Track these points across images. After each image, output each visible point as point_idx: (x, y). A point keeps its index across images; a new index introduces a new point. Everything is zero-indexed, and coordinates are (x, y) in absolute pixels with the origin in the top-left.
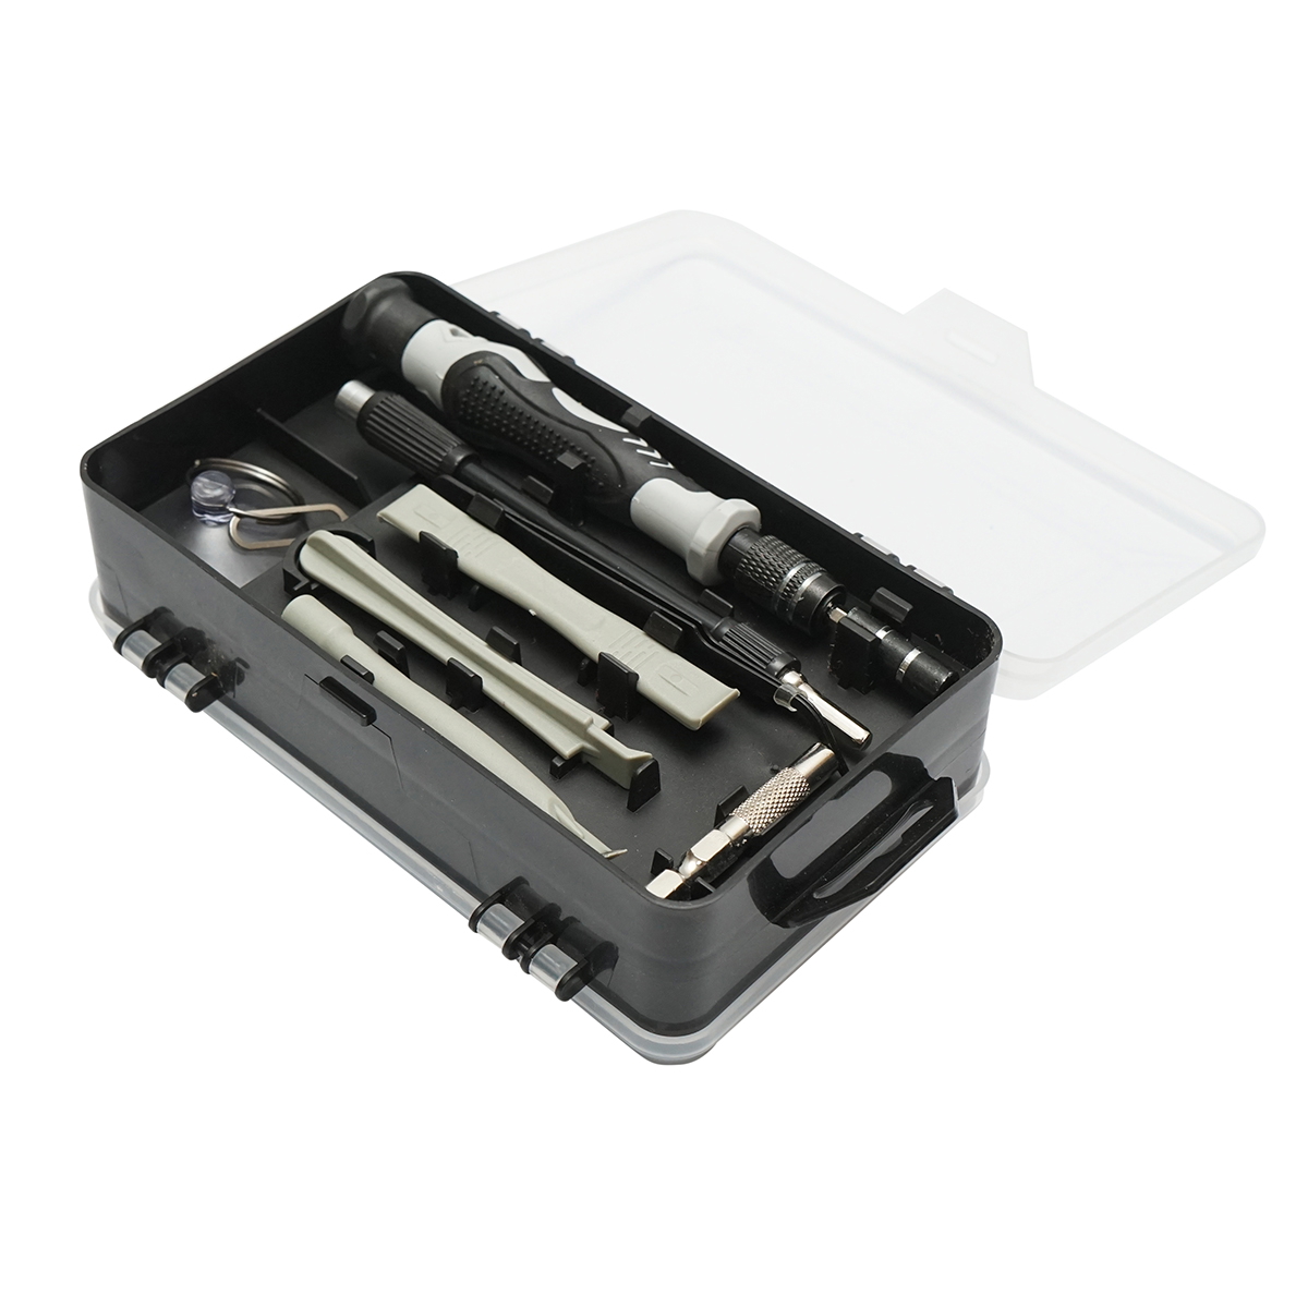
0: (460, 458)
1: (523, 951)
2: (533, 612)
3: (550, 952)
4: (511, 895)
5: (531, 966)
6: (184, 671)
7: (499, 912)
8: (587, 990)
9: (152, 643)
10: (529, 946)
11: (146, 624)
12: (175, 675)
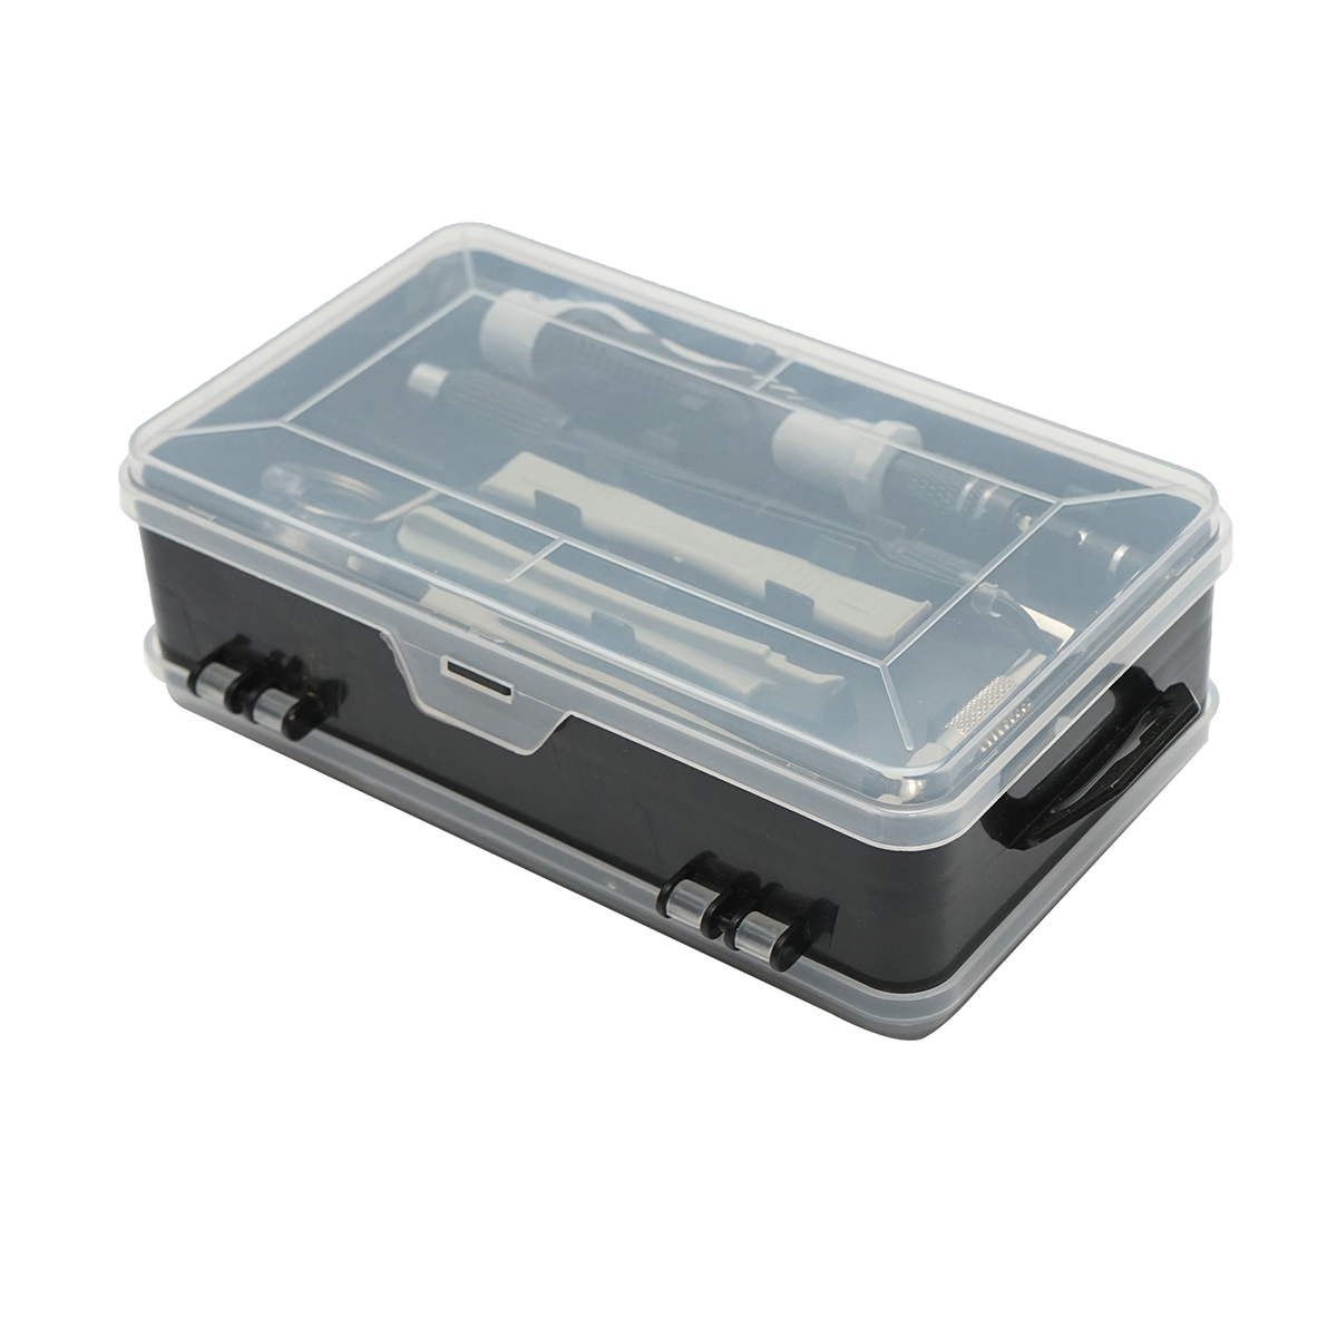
0: (563, 423)
1: (724, 924)
2: (678, 559)
3: (754, 920)
4: (699, 870)
5: (736, 940)
6: (272, 697)
7: (686, 888)
8: (803, 960)
9: (229, 676)
10: (730, 918)
11: (222, 656)
12: (264, 704)
